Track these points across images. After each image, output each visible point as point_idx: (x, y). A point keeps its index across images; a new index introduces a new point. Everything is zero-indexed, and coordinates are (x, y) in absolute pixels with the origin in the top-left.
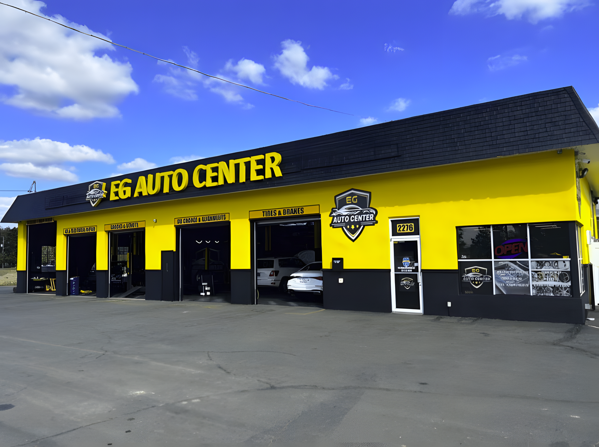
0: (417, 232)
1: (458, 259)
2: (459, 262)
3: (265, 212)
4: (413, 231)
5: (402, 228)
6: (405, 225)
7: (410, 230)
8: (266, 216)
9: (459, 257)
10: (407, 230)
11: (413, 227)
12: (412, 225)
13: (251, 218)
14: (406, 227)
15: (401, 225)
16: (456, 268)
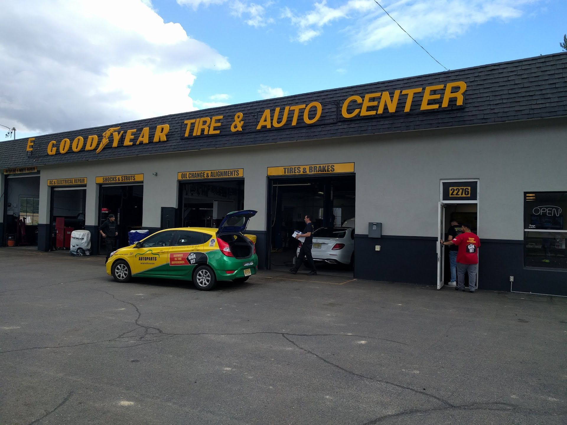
0: (474, 197)
1: (525, 228)
2: (525, 232)
3: (287, 170)
4: (469, 195)
5: (456, 192)
6: (460, 188)
7: (465, 194)
8: (288, 173)
9: (525, 227)
10: (462, 194)
11: (469, 191)
12: (468, 189)
13: (269, 174)
14: (461, 191)
15: (455, 188)
16: (521, 238)
